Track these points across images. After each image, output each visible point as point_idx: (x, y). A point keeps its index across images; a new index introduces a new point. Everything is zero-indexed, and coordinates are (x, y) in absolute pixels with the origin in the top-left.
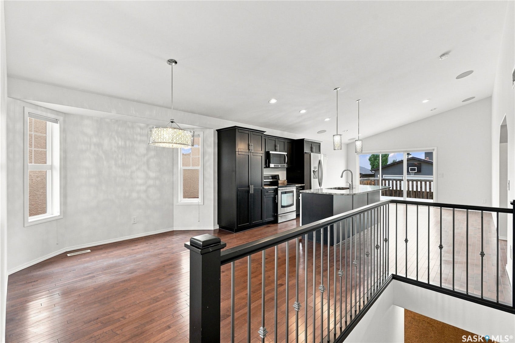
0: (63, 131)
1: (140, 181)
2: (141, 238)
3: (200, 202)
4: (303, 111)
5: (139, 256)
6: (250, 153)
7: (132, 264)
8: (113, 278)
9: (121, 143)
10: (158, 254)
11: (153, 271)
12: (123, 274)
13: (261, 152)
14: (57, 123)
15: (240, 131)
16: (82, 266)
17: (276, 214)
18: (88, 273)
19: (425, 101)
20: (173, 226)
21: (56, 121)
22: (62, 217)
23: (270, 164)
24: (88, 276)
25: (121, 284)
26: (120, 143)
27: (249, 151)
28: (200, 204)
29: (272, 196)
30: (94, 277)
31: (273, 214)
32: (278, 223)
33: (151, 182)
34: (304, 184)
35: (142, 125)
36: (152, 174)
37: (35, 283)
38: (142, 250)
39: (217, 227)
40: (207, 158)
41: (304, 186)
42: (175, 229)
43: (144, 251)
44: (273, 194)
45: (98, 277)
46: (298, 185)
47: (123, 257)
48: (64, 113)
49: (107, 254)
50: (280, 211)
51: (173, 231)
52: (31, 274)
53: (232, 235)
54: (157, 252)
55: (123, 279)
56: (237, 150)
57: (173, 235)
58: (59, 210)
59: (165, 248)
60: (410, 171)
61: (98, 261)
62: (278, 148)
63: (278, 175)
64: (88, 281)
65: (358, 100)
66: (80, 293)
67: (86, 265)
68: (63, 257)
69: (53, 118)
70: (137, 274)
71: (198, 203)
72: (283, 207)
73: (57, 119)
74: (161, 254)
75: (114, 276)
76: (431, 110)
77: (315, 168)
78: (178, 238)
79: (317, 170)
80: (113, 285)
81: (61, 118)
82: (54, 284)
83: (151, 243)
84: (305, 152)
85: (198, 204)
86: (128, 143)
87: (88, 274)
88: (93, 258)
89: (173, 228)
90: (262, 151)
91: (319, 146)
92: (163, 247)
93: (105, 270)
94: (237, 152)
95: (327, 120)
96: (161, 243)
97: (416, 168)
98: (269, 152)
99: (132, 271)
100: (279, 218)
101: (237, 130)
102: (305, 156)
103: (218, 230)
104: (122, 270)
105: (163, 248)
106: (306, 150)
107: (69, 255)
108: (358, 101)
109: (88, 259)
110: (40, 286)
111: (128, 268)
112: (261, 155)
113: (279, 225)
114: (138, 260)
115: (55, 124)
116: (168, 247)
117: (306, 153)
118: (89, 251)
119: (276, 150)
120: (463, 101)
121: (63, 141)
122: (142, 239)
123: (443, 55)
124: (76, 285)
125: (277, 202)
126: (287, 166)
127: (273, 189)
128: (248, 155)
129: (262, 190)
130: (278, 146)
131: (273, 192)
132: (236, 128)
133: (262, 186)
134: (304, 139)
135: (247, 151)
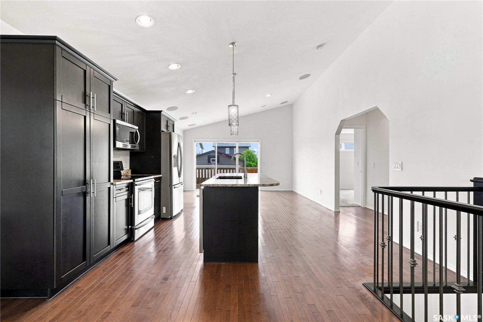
4: (174, 66)
6: (88, 113)
13: (108, 116)
15: (66, 54)
17: (130, 227)
19: (268, 95)
27: (86, 108)
29: (126, 197)
31: (127, 227)
32: (134, 241)
34: (160, 174)
41: (161, 177)
44: (126, 193)
46: (155, 177)
50: (138, 220)
56: (58, 98)
60: (211, 162)
62: (126, 117)
63: (121, 162)
72: (140, 212)
76: (262, 107)
84: (161, 129)
90: (109, 113)
91: (173, 125)
94: (58, 103)
95: (190, 92)
98: (115, 120)
100: (136, 231)
101: (58, 48)
102: (162, 135)
106: (163, 127)
108: (233, 75)
113: (136, 243)
117: (162, 131)
119: (123, 120)
120: (281, 104)
123: (320, 46)
125: (132, 206)
126: (139, 148)
127: (126, 185)
128: (85, 117)
129: (109, 188)
130: (126, 115)
131: (127, 191)
132: (57, 42)
133: (109, 181)
134: (162, 111)
135: (82, 106)
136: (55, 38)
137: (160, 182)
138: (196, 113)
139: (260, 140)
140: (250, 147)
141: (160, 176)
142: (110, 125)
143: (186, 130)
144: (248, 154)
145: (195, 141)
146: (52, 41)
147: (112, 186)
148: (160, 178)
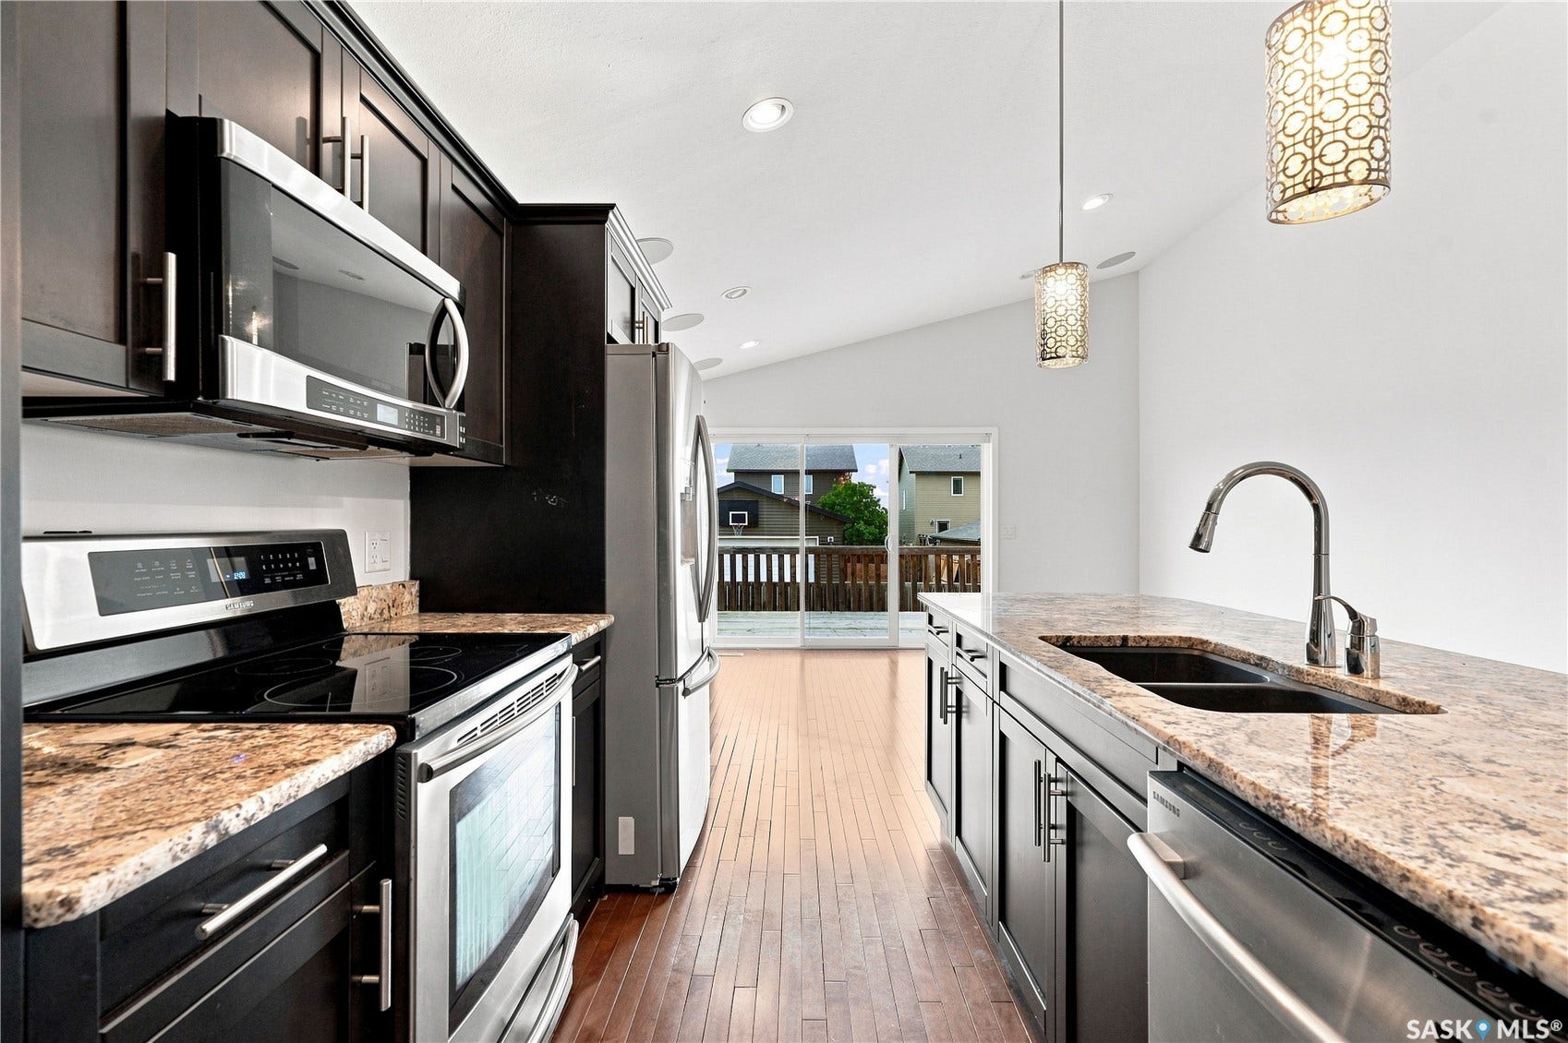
19: (1094, 203)
34: (603, 613)
41: (606, 634)
60: (731, 524)
63: (339, 538)
97: (746, 512)
117: (612, 341)
120: (1101, 266)
126: (461, 434)
134: (612, 206)
138: (745, 291)
139: (994, 431)
140: (856, 471)
141: (603, 623)
144: (851, 496)
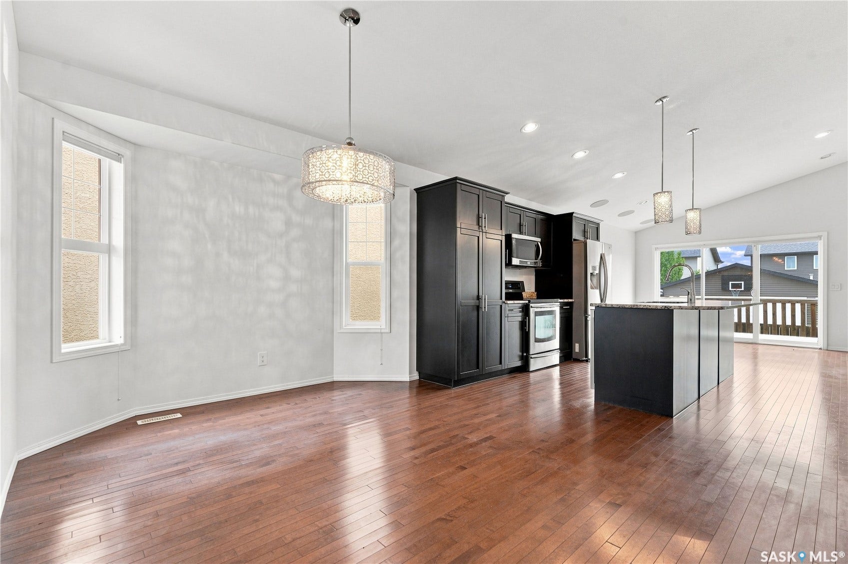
0: (131, 179)
1: (274, 284)
2: (275, 394)
3: (383, 327)
4: (580, 155)
5: (275, 428)
6: (481, 233)
7: (264, 445)
8: (228, 474)
9: (239, 209)
10: (314, 426)
11: (310, 461)
12: (247, 465)
13: (500, 232)
14: (119, 161)
15: (463, 187)
16: (163, 446)
17: (525, 354)
18: (176, 461)
19: (821, 136)
20: (332, 373)
21: (118, 157)
22: (128, 347)
23: (511, 259)
24: (176, 468)
25: (247, 490)
26: (237, 209)
27: (479, 229)
28: (382, 331)
29: (520, 319)
30: (188, 470)
31: (521, 354)
32: (529, 372)
33: (293, 288)
34: (572, 299)
35: (277, 177)
36: (295, 273)
37: (66, 481)
38: (280, 415)
39: (416, 376)
40: (396, 243)
41: (572, 302)
42: (337, 378)
43: (285, 419)
44: (520, 314)
45: (196, 472)
46: (562, 301)
47: (245, 429)
48: (135, 144)
49: (213, 422)
50: (534, 348)
51: (333, 383)
52: (64, 460)
53: (447, 392)
54: (309, 420)
55: (249, 479)
56: (458, 225)
57: (333, 390)
58: (122, 334)
59: (326, 413)
60: (730, 289)
61: (197, 436)
62: (524, 229)
64: (176, 480)
65: (691, 131)
66: (158, 507)
67: (172, 444)
68: (128, 426)
69: (112, 150)
70: (277, 466)
71: (381, 329)
72: (538, 340)
73: (119, 153)
74: (320, 424)
75: (228, 471)
76: (822, 158)
77: (594, 268)
78: (345, 396)
79: (597, 272)
80: (229, 492)
81: (127, 152)
82: (105, 483)
83: (296, 404)
84: (574, 237)
85: (379, 331)
86: (251, 210)
87: (177, 464)
88: (186, 429)
89: (333, 377)
90: (501, 229)
91: (598, 229)
92: (321, 412)
93: (210, 456)
94: (458, 230)
95: (618, 176)
96: (315, 404)
97: (743, 283)
98: (511, 235)
99: (266, 461)
100: (532, 361)
101: (458, 185)
102: (574, 246)
103: (418, 382)
104: (245, 458)
105: (321, 414)
106: (576, 234)
107: (140, 422)
108: (691, 133)
109: (176, 431)
110: (78, 487)
111: (258, 453)
112: (500, 237)
113: (531, 375)
114: (274, 436)
115: (115, 164)
116: (332, 411)
117: (575, 240)
118: (179, 415)
119: (521, 233)
121: (131, 199)
122: (277, 395)
124: (150, 489)
125: (527, 330)
126: (541, 264)
127: (520, 305)
128: (478, 237)
129: (501, 306)
130: (525, 226)
131: (520, 312)
132: (458, 181)
133: (501, 299)
134: (573, 213)
135: (476, 227)
136: (456, 178)
137: (571, 308)
138: (646, 202)
141: (570, 300)
142: (501, 241)
143: (639, 231)
145: (656, 249)
146: (454, 181)
147: (504, 304)
148: (571, 304)
